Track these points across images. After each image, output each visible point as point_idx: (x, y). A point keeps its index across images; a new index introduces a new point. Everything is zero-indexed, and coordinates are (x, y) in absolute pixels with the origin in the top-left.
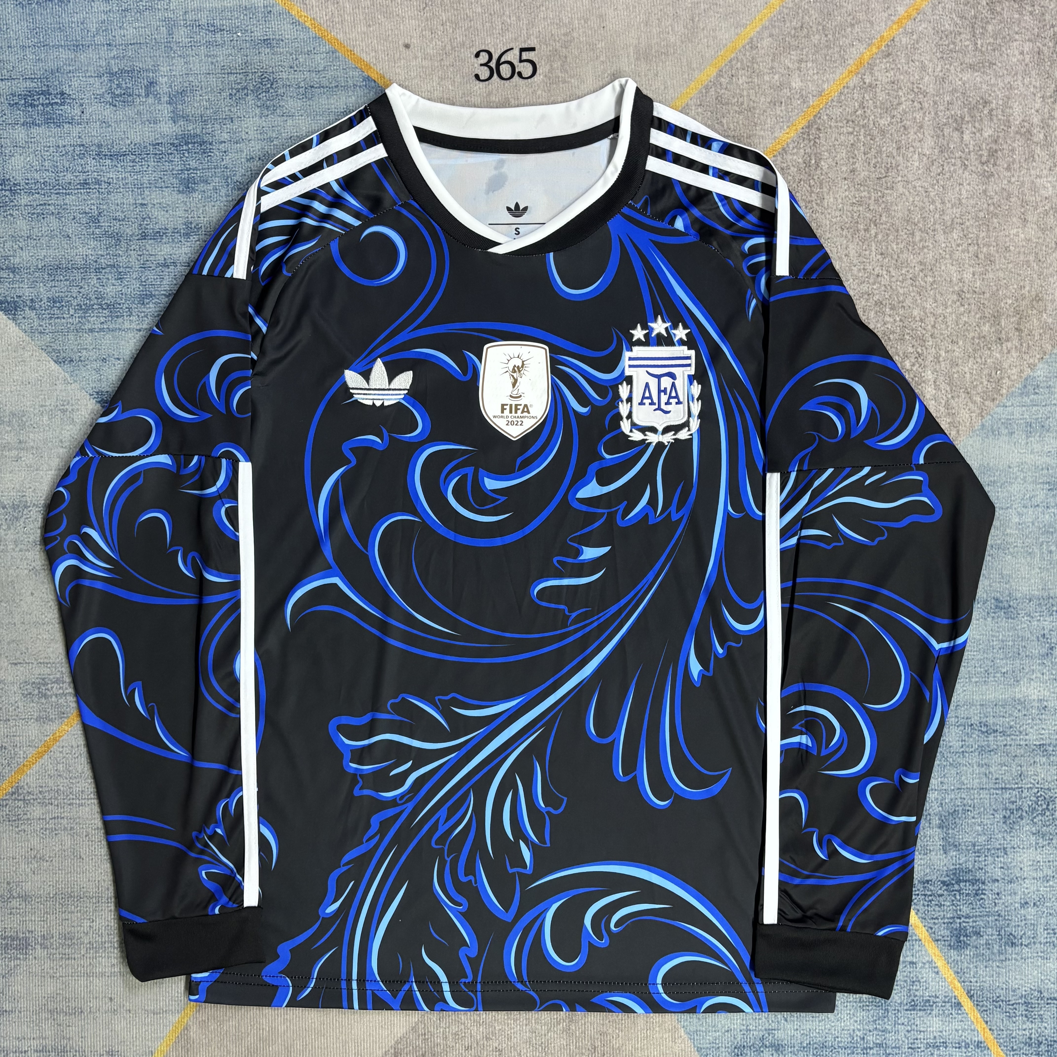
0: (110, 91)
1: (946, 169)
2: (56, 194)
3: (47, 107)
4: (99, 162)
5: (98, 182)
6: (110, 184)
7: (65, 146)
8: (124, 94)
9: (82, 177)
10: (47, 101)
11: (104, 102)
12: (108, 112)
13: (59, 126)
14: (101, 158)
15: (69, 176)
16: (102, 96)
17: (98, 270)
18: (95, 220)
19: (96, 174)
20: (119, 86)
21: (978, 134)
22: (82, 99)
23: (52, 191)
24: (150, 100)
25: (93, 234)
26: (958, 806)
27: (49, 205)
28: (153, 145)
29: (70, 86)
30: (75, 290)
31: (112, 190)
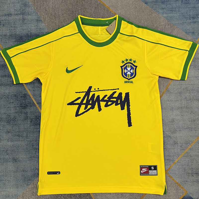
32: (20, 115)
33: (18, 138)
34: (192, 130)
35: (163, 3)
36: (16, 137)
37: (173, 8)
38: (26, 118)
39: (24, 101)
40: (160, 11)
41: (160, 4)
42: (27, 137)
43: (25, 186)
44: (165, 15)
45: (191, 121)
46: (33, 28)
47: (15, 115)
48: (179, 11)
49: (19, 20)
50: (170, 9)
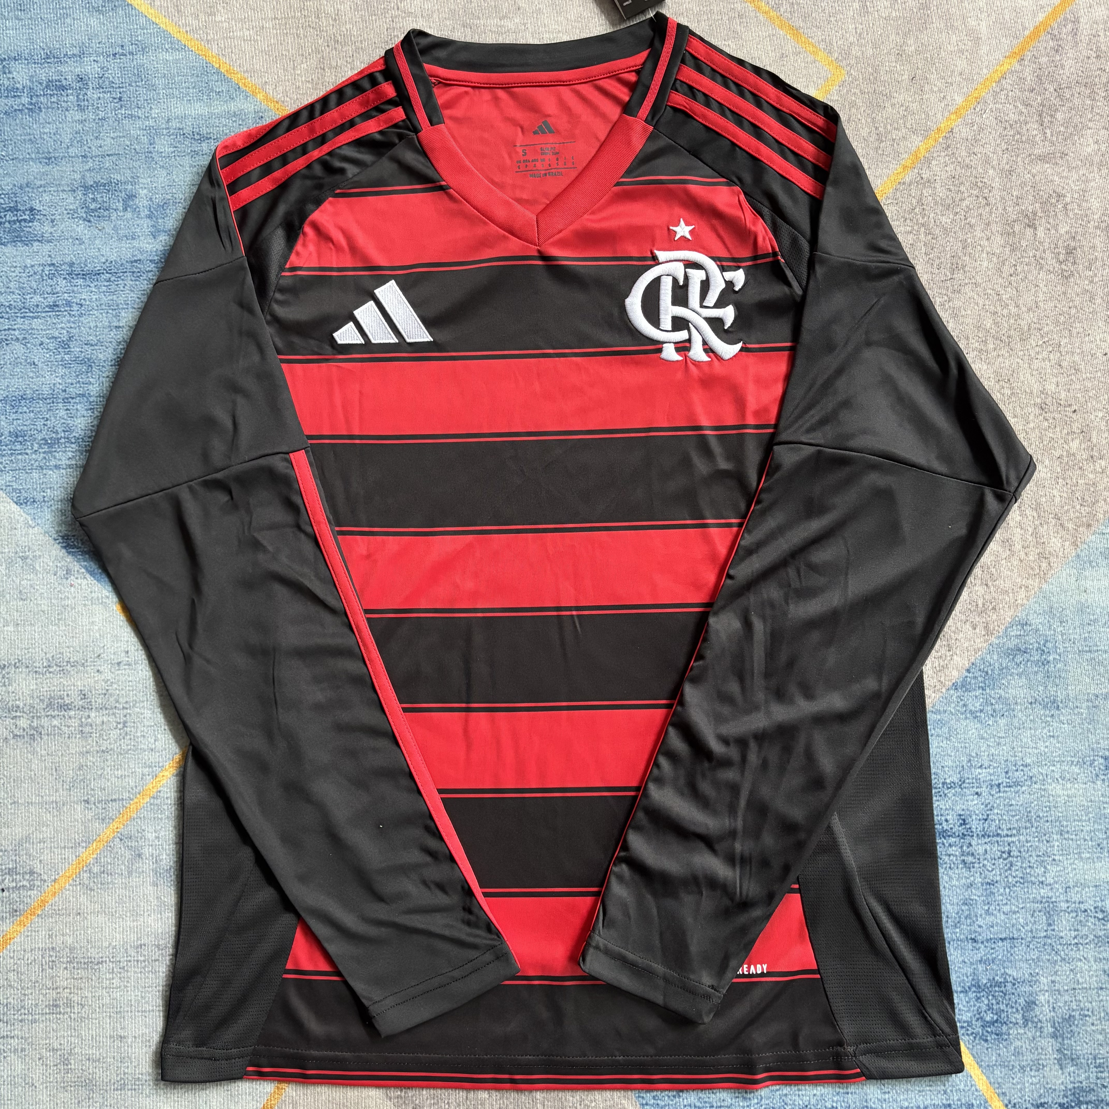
0: (84, 205)
1: (1019, 269)
2: (21, 317)
3: (15, 224)
4: (70, 282)
5: (69, 304)
6: (81, 305)
7: (32, 266)
8: (100, 208)
9: (51, 300)
10: (16, 218)
11: (77, 218)
12: (81, 228)
13: (27, 245)
14: (73, 278)
15: (37, 298)
16: (75, 211)
17: (66, 401)
18: (65, 345)
19: (66, 295)
20: (94, 200)
21: (1053, 231)
22: (52, 215)
23: (19, 315)
24: (129, 215)
25: (61, 361)
26: (1073, 1010)
27: (14, 330)
28: (132, 262)
29: (40, 201)
30: (40, 423)
31: (83, 312)
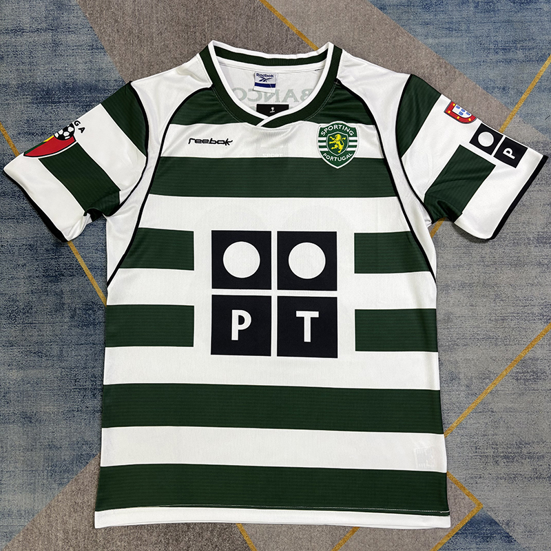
32: (43, 298)
33: (36, 359)
34: (496, 345)
35: (427, 7)
36: (32, 358)
37: (452, 23)
38: (59, 308)
39: (54, 263)
40: (419, 29)
41: (420, 10)
42: (61, 357)
43: (55, 486)
44: (430, 41)
45: (496, 320)
46: (80, 67)
47: (30, 299)
48: (468, 30)
49: (44, 45)
50: (444, 26)
